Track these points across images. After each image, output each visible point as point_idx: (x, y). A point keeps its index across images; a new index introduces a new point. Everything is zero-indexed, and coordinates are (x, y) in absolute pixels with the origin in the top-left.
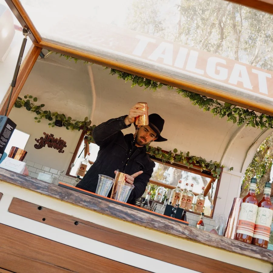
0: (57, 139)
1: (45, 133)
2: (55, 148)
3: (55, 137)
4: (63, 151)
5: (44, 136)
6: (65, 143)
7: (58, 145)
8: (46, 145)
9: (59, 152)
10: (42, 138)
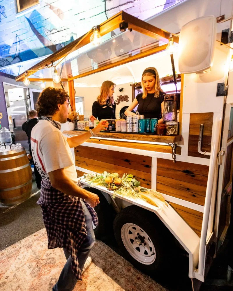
0: (124, 96)
1: (118, 96)
2: (124, 101)
3: (123, 96)
4: (128, 101)
5: (118, 98)
6: (128, 96)
7: (125, 99)
8: (121, 101)
9: (127, 102)
10: (118, 99)
